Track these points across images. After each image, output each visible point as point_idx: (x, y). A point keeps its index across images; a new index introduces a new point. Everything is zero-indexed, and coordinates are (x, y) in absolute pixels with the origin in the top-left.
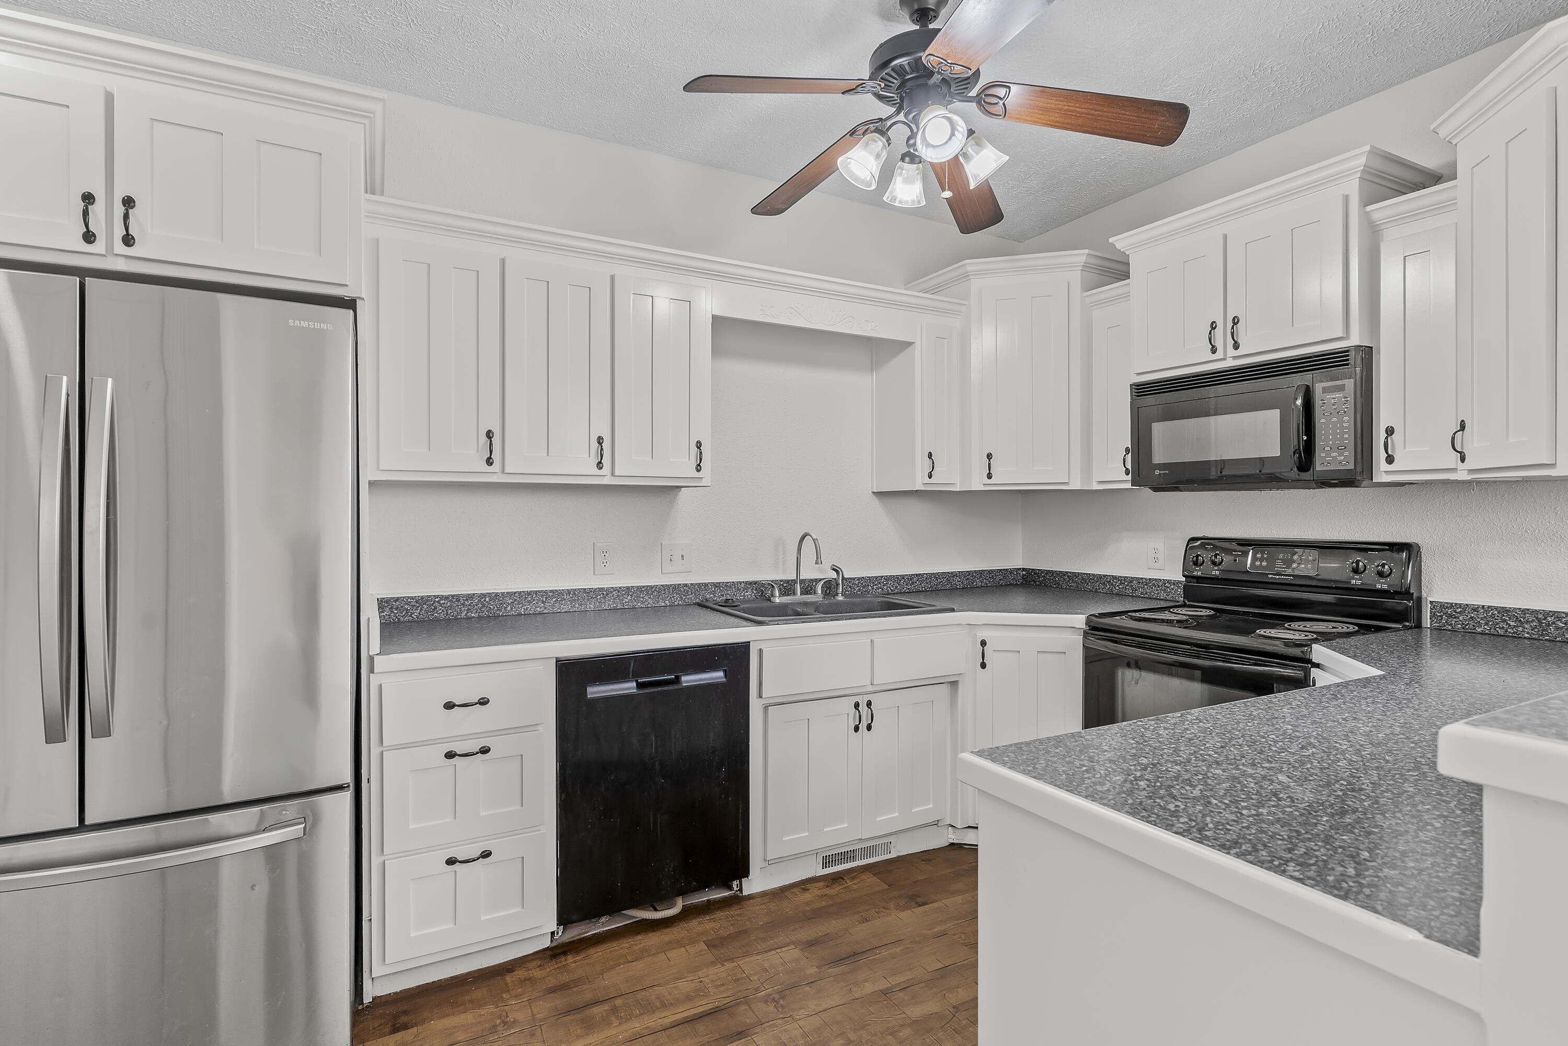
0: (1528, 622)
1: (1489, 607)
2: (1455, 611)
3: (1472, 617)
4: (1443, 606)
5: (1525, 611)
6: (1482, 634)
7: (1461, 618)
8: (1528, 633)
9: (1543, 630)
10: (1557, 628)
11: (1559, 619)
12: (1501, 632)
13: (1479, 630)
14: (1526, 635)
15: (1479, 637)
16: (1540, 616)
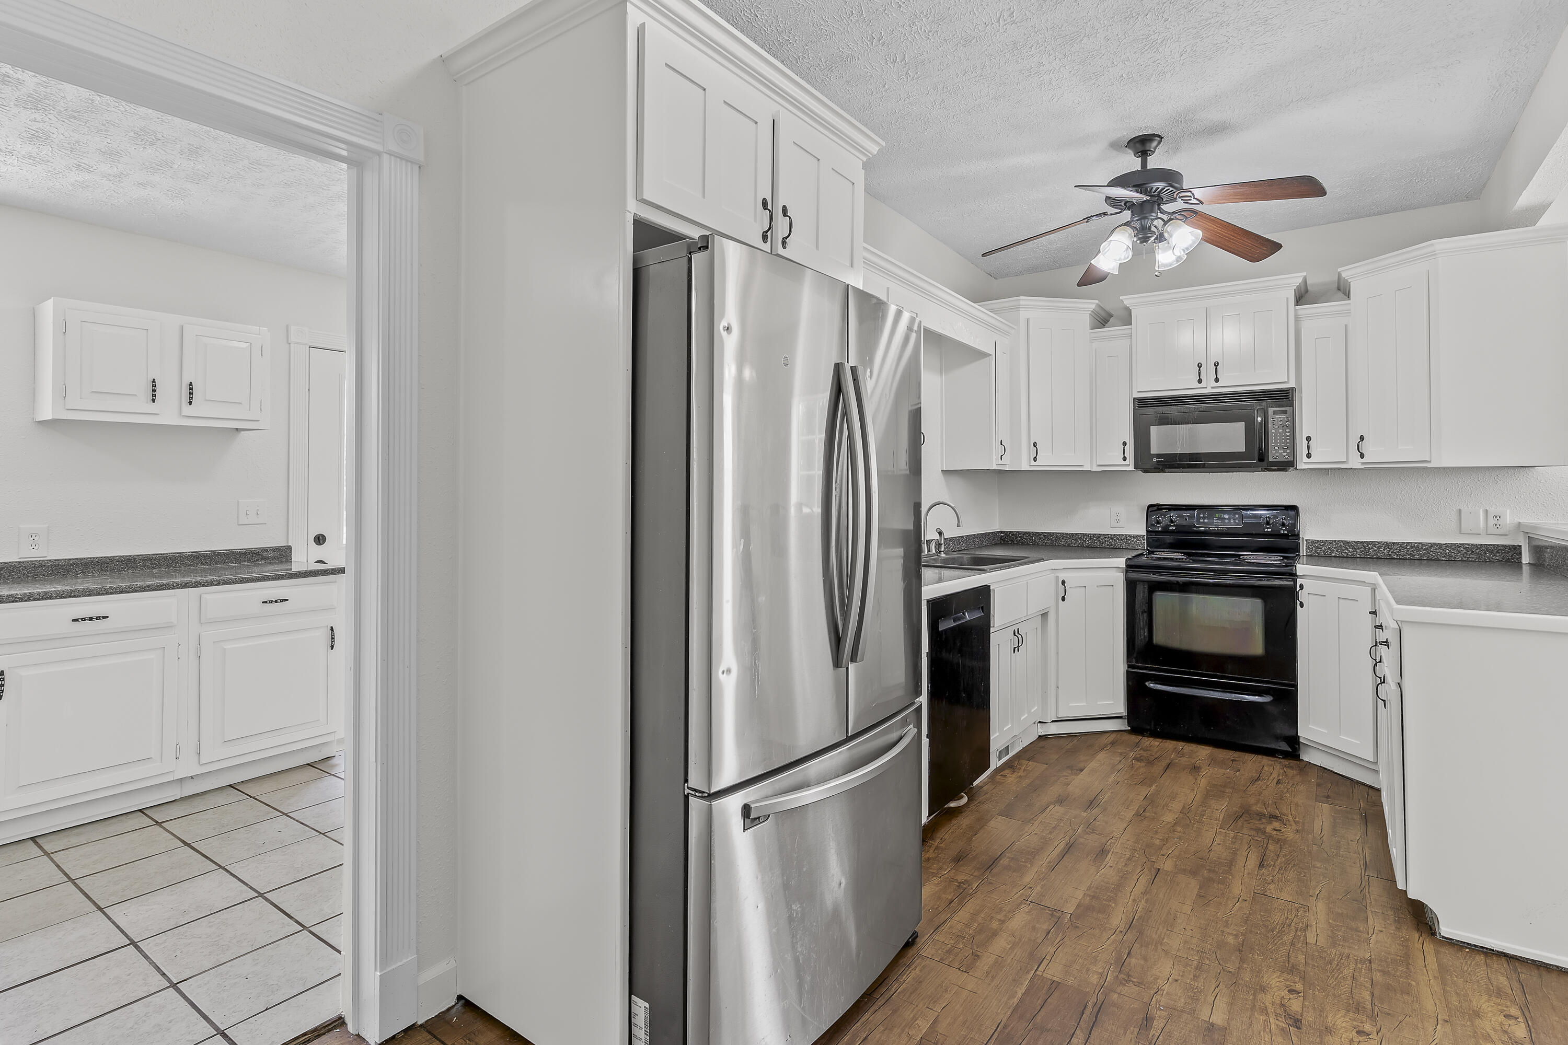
0: (1359, 548)
1: (1338, 541)
2: (1320, 545)
3: (1329, 548)
4: (1313, 542)
5: (1357, 542)
6: (1335, 557)
7: (1323, 549)
8: (1359, 555)
9: (1367, 552)
10: (1374, 551)
11: (1375, 545)
12: (1345, 555)
13: (1333, 555)
14: (1358, 556)
15: (1333, 558)
16: (1365, 545)
